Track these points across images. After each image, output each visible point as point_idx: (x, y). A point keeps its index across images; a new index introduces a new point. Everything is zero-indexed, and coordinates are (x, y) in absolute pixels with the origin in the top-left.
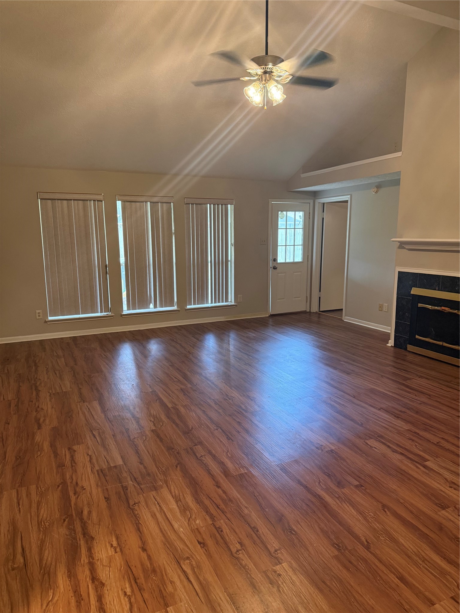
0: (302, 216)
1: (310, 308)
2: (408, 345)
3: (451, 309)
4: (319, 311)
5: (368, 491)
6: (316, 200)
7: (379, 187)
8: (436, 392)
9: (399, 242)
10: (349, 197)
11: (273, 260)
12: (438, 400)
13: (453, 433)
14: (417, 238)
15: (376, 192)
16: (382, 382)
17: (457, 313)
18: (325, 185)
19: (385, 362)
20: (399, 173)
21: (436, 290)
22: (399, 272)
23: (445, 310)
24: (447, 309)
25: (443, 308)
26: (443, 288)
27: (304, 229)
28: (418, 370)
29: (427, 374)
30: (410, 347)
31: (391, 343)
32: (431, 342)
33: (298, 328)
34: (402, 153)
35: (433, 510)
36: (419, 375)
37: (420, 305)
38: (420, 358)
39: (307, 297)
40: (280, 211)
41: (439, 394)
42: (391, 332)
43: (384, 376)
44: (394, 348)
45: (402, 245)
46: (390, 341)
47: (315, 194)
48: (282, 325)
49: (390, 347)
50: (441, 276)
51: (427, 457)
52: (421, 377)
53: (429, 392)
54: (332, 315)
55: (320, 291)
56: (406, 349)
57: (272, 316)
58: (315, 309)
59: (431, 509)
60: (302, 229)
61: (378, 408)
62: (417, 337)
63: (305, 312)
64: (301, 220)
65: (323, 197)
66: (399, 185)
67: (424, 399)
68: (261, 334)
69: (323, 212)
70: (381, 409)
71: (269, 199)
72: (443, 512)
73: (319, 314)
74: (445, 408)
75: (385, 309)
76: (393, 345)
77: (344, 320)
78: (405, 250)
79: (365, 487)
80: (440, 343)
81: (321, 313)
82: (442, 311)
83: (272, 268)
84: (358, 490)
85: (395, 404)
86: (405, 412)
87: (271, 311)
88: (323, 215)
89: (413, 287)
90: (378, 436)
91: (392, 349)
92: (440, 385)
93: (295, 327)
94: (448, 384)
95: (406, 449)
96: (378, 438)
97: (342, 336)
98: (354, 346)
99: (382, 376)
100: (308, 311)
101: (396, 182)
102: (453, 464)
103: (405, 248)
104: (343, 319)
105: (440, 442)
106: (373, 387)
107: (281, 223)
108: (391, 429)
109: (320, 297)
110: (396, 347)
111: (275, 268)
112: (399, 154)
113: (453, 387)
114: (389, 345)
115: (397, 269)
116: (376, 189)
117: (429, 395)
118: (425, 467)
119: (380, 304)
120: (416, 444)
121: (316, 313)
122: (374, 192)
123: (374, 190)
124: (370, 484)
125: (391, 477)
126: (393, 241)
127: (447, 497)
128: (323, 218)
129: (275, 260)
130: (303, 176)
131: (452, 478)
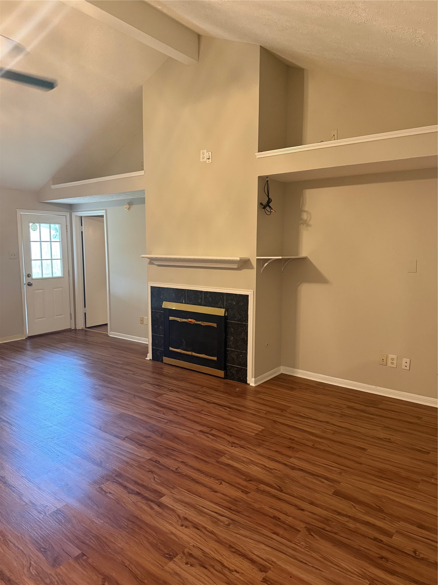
0: (58, 229)
1: (75, 325)
2: (163, 357)
3: (196, 320)
4: (85, 328)
5: (90, 561)
6: (72, 213)
7: (130, 204)
8: (184, 406)
9: (148, 258)
10: (104, 212)
11: (26, 276)
12: (185, 415)
13: (192, 453)
14: (164, 255)
15: (129, 209)
16: (134, 404)
17: (201, 324)
18: (77, 198)
19: (141, 378)
20: (143, 191)
21: (183, 303)
22: (151, 286)
23: (191, 322)
24: (193, 321)
25: (190, 320)
26: (188, 302)
27: (62, 242)
28: (170, 383)
29: (177, 386)
30: (166, 359)
31: (149, 356)
32: (182, 353)
33: (57, 350)
34: (145, 171)
35: (161, 565)
36: (170, 388)
37: (171, 318)
38: (174, 369)
39: (71, 313)
40: (32, 223)
41: (185, 408)
42: (149, 343)
43: (137, 396)
44: (152, 361)
45: (152, 261)
46: (148, 354)
47: (71, 207)
48: (40, 349)
49: (148, 361)
50: (186, 290)
51: (163, 490)
52: (172, 390)
53: (177, 407)
54: (98, 330)
55: (85, 307)
56: (162, 361)
57: (30, 338)
58: (80, 326)
59: (158, 565)
60: (59, 243)
61: (123, 438)
62: (171, 349)
63: (69, 330)
64: (58, 234)
65: (80, 210)
66: (145, 203)
67: (171, 416)
68: (10, 362)
69: (82, 225)
70: (126, 439)
71: (17, 210)
72: (171, 564)
73: (86, 331)
74: (189, 424)
75: (145, 323)
76: (151, 359)
77: (110, 336)
78: (155, 265)
79: (87, 556)
80: (190, 353)
81: (87, 330)
82: (189, 323)
83: (27, 284)
84: (79, 563)
85: (142, 428)
86: (150, 437)
87: (28, 332)
88: (82, 229)
89: (164, 301)
90: (116, 476)
91: (151, 362)
92: (187, 397)
93: (53, 349)
94: (195, 394)
95: (143, 486)
96: (116, 478)
97: (104, 354)
98: (114, 365)
99: (135, 396)
100: (73, 328)
101: (142, 201)
102: (189, 493)
103: (154, 264)
104: (108, 335)
105: (179, 467)
106: (123, 411)
107: (34, 235)
108: (132, 463)
109: (85, 313)
110: (154, 360)
111: (30, 285)
112: (141, 173)
113: (199, 398)
114: (148, 358)
115: (150, 284)
116: (128, 206)
117: (176, 411)
118: (160, 505)
119: (141, 317)
120: (155, 476)
121: (82, 330)
122: (127, 208)
123: (126, 206)
124: (94, 549)
125: (120, 531)
126: (142, 257)
127: (177, 540)
128: (82, 232)
129: (29, 276)
130: (54, 187)
131: (185, 512)
